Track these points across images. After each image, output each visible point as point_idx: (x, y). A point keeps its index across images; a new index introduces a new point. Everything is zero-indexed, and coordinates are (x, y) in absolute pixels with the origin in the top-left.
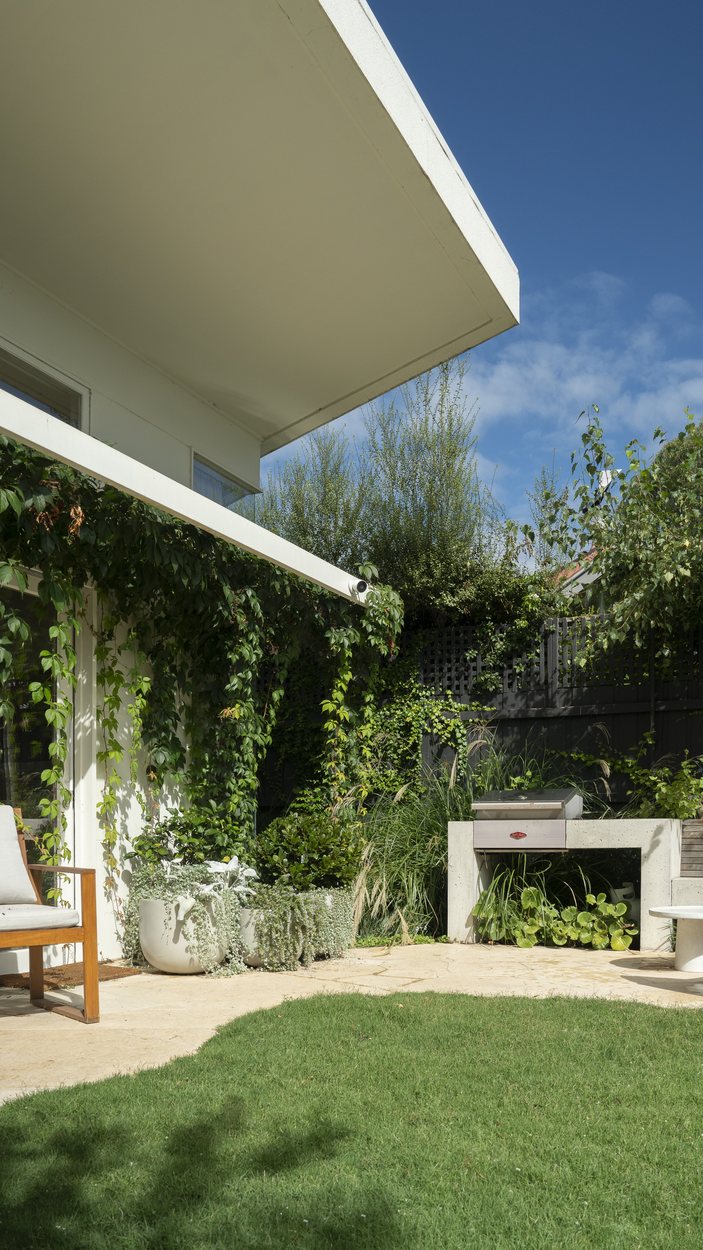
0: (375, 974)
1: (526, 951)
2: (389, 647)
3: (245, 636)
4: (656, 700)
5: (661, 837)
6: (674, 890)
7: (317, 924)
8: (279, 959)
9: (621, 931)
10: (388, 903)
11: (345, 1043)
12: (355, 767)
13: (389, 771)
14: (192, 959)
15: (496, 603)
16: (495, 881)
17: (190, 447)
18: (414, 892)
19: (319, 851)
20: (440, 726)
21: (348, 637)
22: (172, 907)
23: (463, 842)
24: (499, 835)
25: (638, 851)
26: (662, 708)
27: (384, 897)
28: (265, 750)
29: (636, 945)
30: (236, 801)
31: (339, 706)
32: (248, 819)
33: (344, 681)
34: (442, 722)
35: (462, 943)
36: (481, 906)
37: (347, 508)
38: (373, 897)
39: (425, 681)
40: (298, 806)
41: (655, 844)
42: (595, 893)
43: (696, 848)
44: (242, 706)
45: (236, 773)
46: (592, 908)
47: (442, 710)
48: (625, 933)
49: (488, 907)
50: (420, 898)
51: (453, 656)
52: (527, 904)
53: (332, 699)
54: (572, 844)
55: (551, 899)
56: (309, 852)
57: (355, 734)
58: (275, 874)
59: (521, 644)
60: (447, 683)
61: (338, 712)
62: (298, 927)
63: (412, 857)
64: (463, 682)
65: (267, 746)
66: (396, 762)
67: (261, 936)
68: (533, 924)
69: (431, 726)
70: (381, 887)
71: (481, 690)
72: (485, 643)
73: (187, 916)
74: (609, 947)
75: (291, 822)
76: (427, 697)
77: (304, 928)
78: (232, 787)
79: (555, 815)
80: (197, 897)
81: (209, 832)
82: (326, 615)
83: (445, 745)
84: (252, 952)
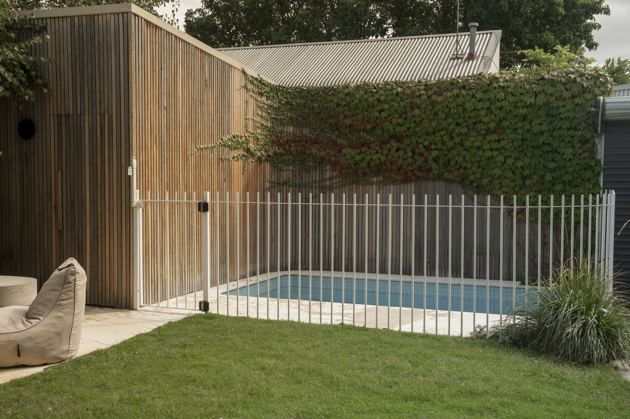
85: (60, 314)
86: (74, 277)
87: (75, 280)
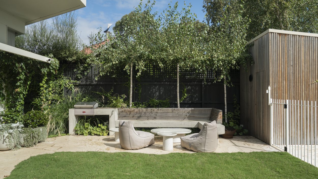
0: (52, 146)
1: (86, 137)
2: (56, 72)
3: (21, 73)
4: (114, 82)
5: (113, 113)
6: (116, 123)
7: (38, 136)
8: (29, 145)
9: (105, 132)
10: (55, 127)
11: (43, 168)
12: (48, 97)
13: (56, 95)
14: (7, 147)
15: (81, 60)
16: (79, 122)
17: (7, 26)
18: (62, 124)
19: (39, 119)
20: (68, 86)
21: (46, 70)
22: (2, 136)
23: (72, 114)
24: (80, 112)
25: (108, 116)
26: (115, 84)
27: (54, 126)
28: (26, 95)
29: (108, 134)
30: (18, 107)
31: (44, 84)
32: (22, 111)
33: (45, 79)
34: (68, 84)
35: (72, 135)
36: (76, 127)
37: (47, 36)
38: (52, 127)
39: (65, 75)
40: (34, 103)
41: (112, 114)
42: (100, 124)
43: (121, 114)
44: (20, 88)
45: (18, 101)
46: (100, 127)
47: (69, 82)
48: (106, 132)
49: (78, 127)
50: (63, 125)
51: (71, 70)
52: (86, 126)
53: (42, 83)
54: (95, 114)
55: (91, 125)
56: (36, 119)
57: (48, 90)
58: (28, 125)
59: (86, 69)
60: (70, 76)
61: (44, 86)
62: (34, 137)
63: (61, 116)
64: (73, 76)
65: (26, 94)
66: (58, 93)
67: (25, 140)
68: (87, 131)
69: (66, 85)
70: (54, 124)
71: (77, 78)
72: (78, 68)
73: (6, 138)
74: (103, 135)
75: (32, 113)
76: (65, 79)
77: (35, 137)
78: (17, 104)
79: (92, 108)
80: (9, 133)
81: (11, 116)
82: (41, 66)
83: (69, 89)
84: (23, 144)
85: (201, 137)
86: (206, 126)
87: (206, 127)
